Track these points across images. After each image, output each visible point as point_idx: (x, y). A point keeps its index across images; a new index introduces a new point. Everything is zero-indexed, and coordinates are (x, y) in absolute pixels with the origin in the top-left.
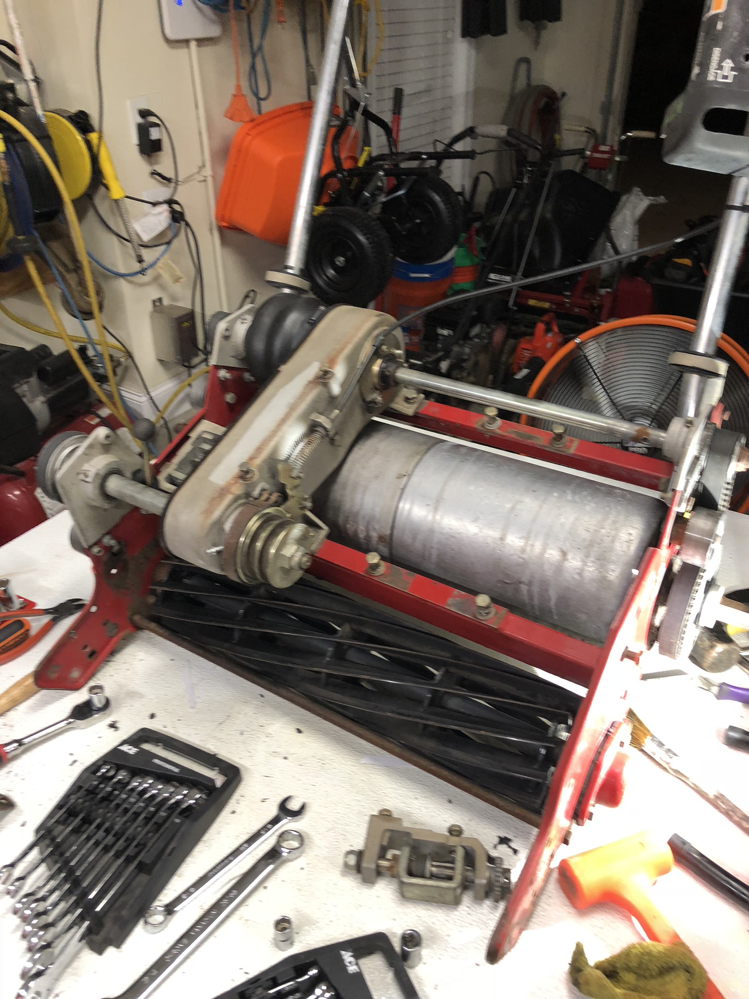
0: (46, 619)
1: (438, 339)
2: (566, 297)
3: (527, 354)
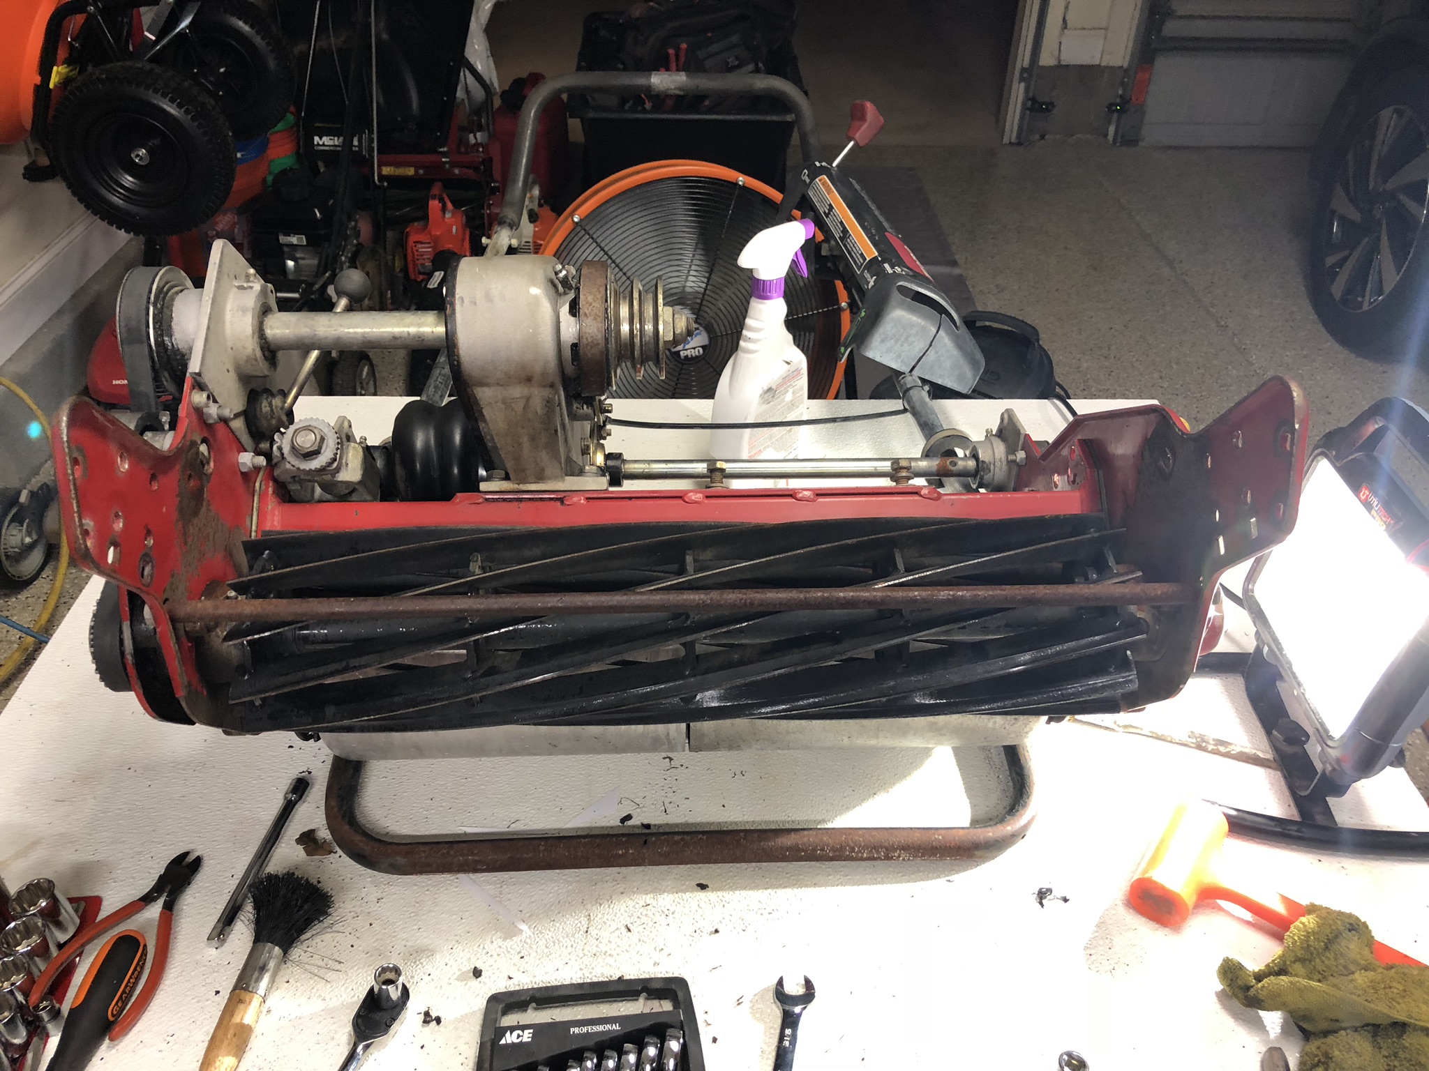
0: (154, 911)
1: (283, 252)
2: (444, 154)
3: (426, 250)
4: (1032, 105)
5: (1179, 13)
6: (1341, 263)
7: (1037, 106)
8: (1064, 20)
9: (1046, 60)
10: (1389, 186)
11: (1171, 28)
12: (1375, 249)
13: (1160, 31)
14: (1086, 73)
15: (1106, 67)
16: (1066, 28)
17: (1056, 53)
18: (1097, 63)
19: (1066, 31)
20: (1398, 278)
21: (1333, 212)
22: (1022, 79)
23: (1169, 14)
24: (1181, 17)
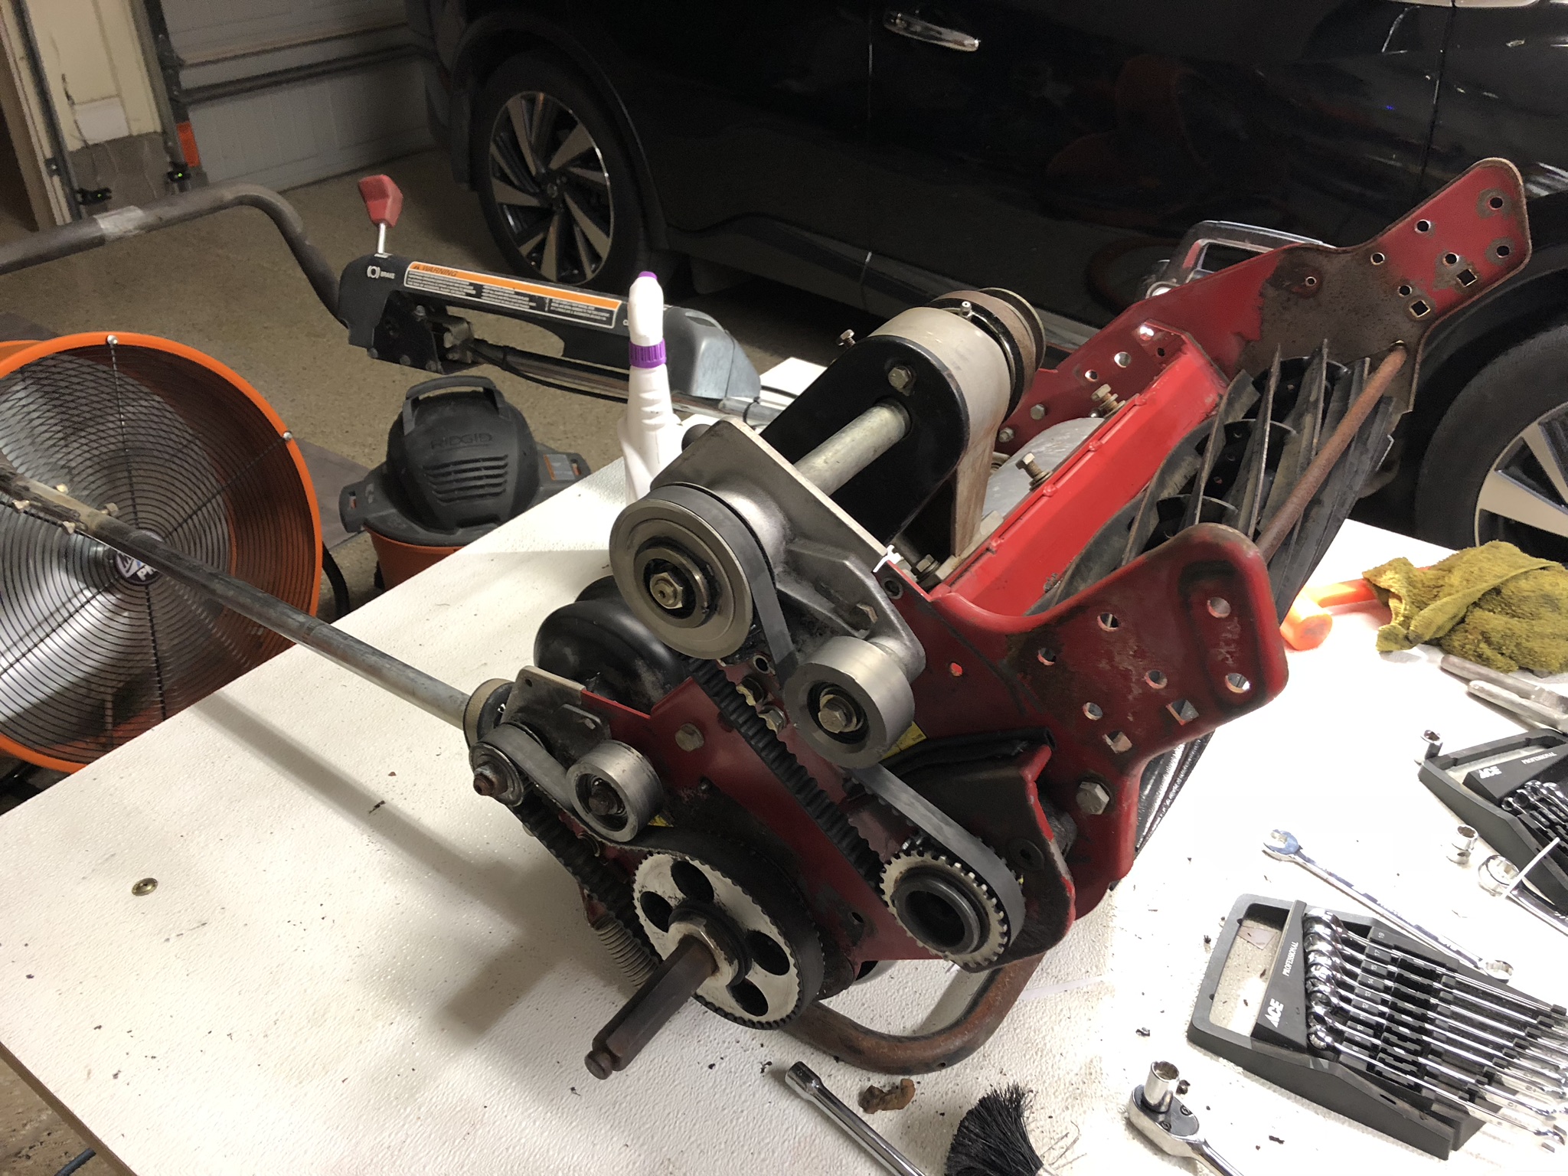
4: (83, 197)
5: (189, 62)
6: (540, 248)
7: (89, 197)
8: (68, 97)
9: (72, 144)
10: (555, 164)
11: (188, 79)
12: (569, 222)
13: (178, 84)
14: (125, 147)
15: (140, 136)
16: (73, 103)
17: (77, 134)
18: (126, 134)
19: (77, 107)
20: (610, 240)
21: (501, 205)
22: (51, 173)
23: (180, 65)
24: (193, 66)
